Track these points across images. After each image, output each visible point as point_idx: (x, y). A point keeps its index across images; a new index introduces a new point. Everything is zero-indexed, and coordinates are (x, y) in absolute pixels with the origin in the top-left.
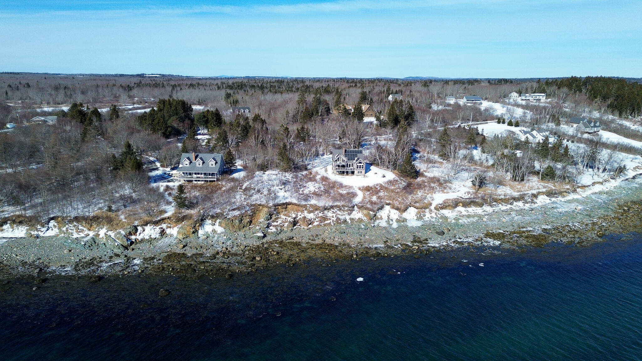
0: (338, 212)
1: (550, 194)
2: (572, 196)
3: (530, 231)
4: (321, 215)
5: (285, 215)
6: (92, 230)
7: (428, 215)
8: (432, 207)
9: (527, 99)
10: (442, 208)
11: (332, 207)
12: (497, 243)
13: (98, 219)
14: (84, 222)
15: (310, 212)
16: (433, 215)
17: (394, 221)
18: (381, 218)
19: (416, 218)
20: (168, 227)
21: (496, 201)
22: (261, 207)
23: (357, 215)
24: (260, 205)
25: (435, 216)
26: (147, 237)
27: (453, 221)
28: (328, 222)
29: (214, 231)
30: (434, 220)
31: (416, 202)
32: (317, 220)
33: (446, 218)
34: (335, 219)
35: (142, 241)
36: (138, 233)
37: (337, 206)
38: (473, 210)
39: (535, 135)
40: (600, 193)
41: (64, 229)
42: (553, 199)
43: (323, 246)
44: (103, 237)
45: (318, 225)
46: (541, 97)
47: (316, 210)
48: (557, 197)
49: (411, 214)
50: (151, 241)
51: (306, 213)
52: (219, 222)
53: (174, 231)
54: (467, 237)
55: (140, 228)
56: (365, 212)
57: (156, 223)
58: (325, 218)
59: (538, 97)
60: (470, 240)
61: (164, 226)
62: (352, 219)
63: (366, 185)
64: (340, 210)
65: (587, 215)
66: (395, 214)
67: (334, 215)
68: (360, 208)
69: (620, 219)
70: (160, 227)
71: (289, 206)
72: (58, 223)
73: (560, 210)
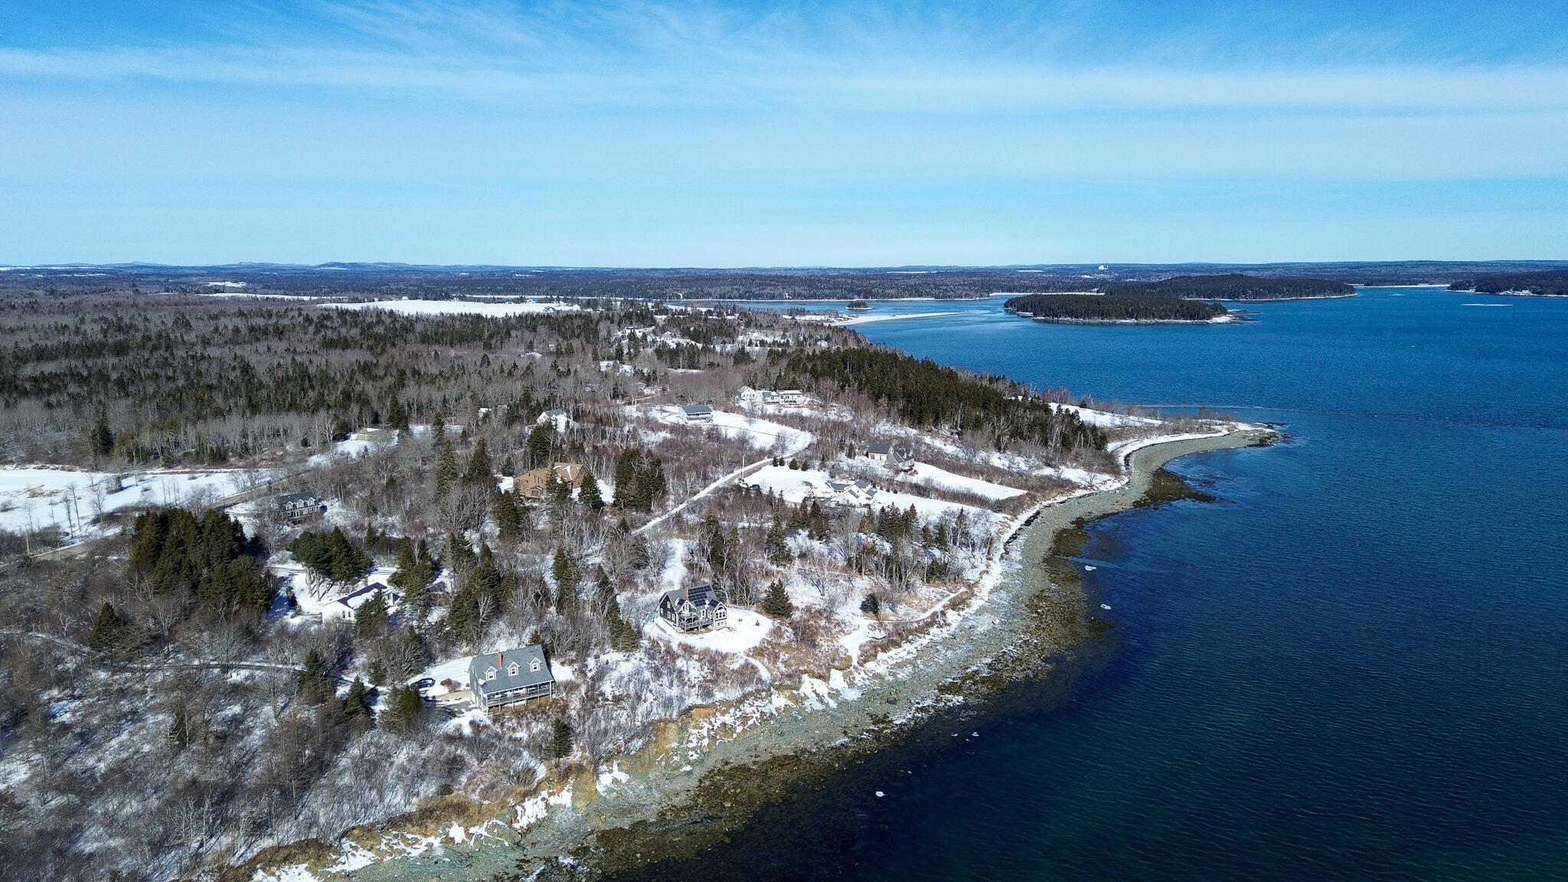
0: (757, 703)
1: (955, 605)
2: (976, 604)
3: (976, 672)
4: (739, 714)
5: (695, 727)
6: (431, 835)
7: (858, 677)
8: (855, 662)
9: (775, 401)
10: (865, 661)
11: (745, 697)
12: (961, 698)
13: (431, 812)
14: (409, 826)
15: (723, 713)
16: (863, 675)
17: (826, 696)
18: (806, 698)
19: (847, 686)
20: (550, 794)
21: (911, 632)
22: (662, 724)
23: (779, 701)
24: (660, 721)
25: (866, 677)
26: (533, 820)
27: (891, 678)
28: (751, 722)
29: (615, 781)
30: (867, 682)
31: (833, 660)
32: (738, 723)
33: (877, 676)
34: (758, 715)
35: (530, 828)
36: (519, 818)
37: (750, 694)
38: (897, 654)
39: (855, 491)
40: (995, 590)
41: (383, 847)
42: (962, 613)
43: (780, 762)
44: (463, 841)
45: (744, 731)
46: (795, 397)
47: (729, 707)
48: (963, 609)
49: (837, 678)
50: (540, 824)
51: (721, 719)
52: (618, 765)
53: (565, 798)
54: (923, 699)
55: (518, 808)
56: (787, 693)
57: (534, 793)
58: (745, 718)
59: (790, 397)
60: (929, 702)
61: (544, 794)
62: (777, 709)
63: (751, 646)
64: (756, 699)
65: (1011, 631)
66: (822, 688)
67: (754, 708)
68: (777, 689)
69: (1044, 629)
70: (540, 798)
71: (693, 711)
72: (357, 839)
73: (980, 629)
